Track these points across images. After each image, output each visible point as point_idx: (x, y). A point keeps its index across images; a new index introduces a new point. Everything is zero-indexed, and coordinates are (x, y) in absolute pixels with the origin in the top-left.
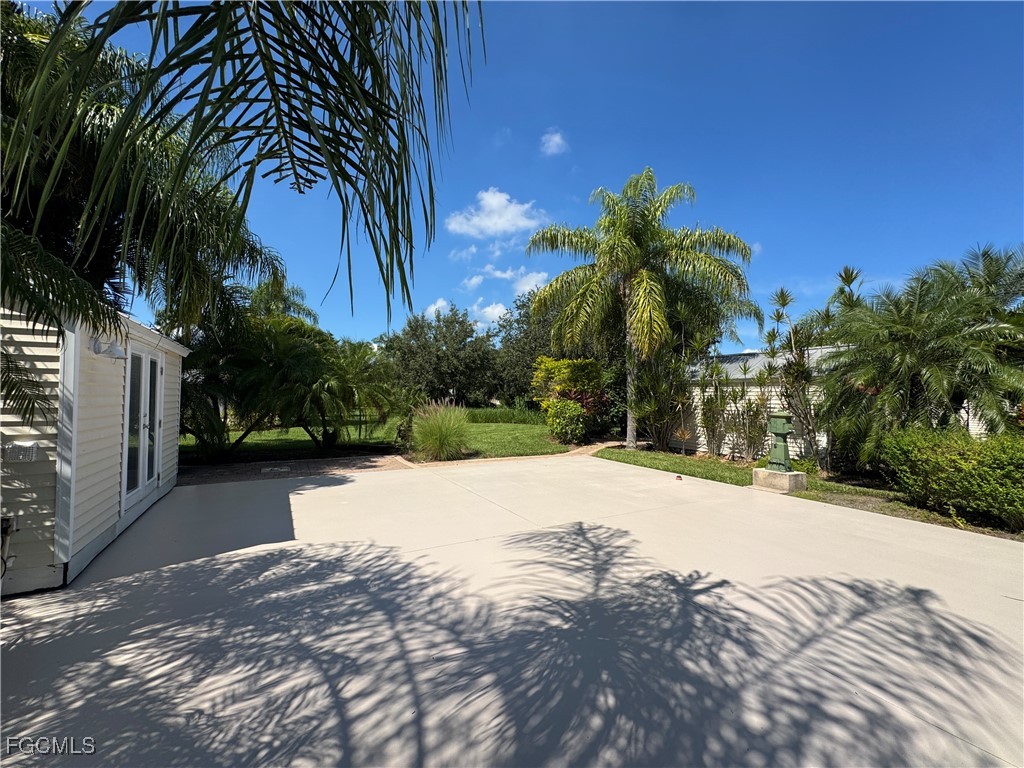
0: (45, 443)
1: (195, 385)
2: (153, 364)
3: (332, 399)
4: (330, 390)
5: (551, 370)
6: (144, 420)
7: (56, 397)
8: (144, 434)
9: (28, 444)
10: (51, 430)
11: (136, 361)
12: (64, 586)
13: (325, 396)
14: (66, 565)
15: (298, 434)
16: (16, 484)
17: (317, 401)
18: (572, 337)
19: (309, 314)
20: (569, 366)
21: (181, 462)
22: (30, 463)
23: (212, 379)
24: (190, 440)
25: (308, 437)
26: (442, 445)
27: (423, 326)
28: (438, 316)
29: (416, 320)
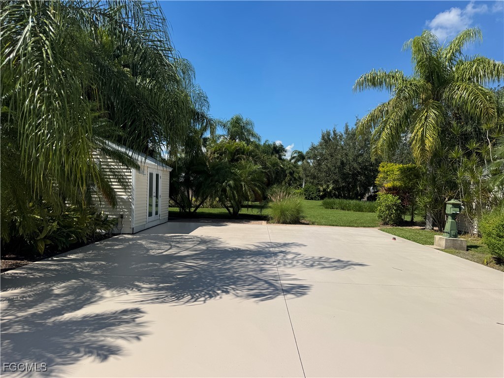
2: (157, 175)
4: (229, 186)
6: (154, 194)
7: (131, 185)
8: (154, 199)
9: (126, 197)
11: (151, 175)
12: (133, 234)
13: (228, 189)
14: (133, 229)
16: (123, 207)
18: (376, 151)
21: (169, 216)
22: (126, 202)
25: (227, 211)
26: (282, 215)
27: (335, 138)
28: (347, 130)
29: (328, 134)
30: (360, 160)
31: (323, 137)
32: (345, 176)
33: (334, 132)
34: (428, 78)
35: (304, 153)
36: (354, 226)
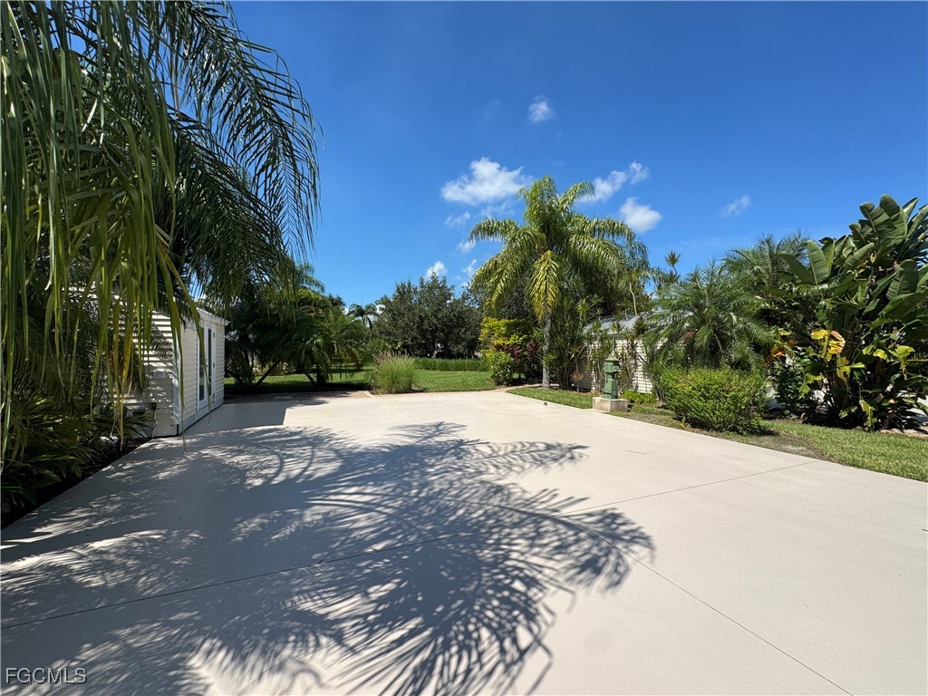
0: (168, 370)
1: (234, 343)
2: (210, 331)
3: (319, 351)
4: (317, 345)
5: (493, 328)
9: (162, 370)
10: (170, 364)
12: (177, 435)
13: (314, 349)
14: (178, 426)
15: (302, 378)
16: (158, 388)
17: (309, 352)
19: (318, 285)
20: (506, 324)
21: (225, 393)
22: (162, 379)
23: (244, 338)
24: (231, 380)
25: (308, 380)
26: (393, 382)
27: (409, 292)
28: (422, 283)
29: (403, 286)
30: (440, 316)
31: (398, 289)
32: (423, 333)
33: (409, 284)
34: (542, 229)
35: (364, 308)
36: (475, 390)
